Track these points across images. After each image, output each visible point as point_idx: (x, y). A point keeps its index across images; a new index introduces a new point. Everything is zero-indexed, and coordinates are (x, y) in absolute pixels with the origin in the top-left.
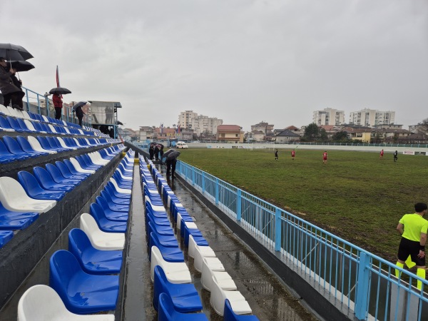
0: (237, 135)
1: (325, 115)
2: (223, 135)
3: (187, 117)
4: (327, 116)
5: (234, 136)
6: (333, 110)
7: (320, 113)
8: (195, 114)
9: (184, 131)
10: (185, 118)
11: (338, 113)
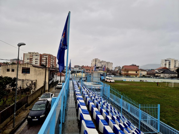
0: (136, 72)
1: (168, 62)
2: (127, 71)
3: (96, 62)
4: (169, 62)
5: (135, 73)
6: (173, 59)
7: (166, 60)
8: (99, 60)
9: (100, 68)
10: (95, 62)
11: (175, 61)
